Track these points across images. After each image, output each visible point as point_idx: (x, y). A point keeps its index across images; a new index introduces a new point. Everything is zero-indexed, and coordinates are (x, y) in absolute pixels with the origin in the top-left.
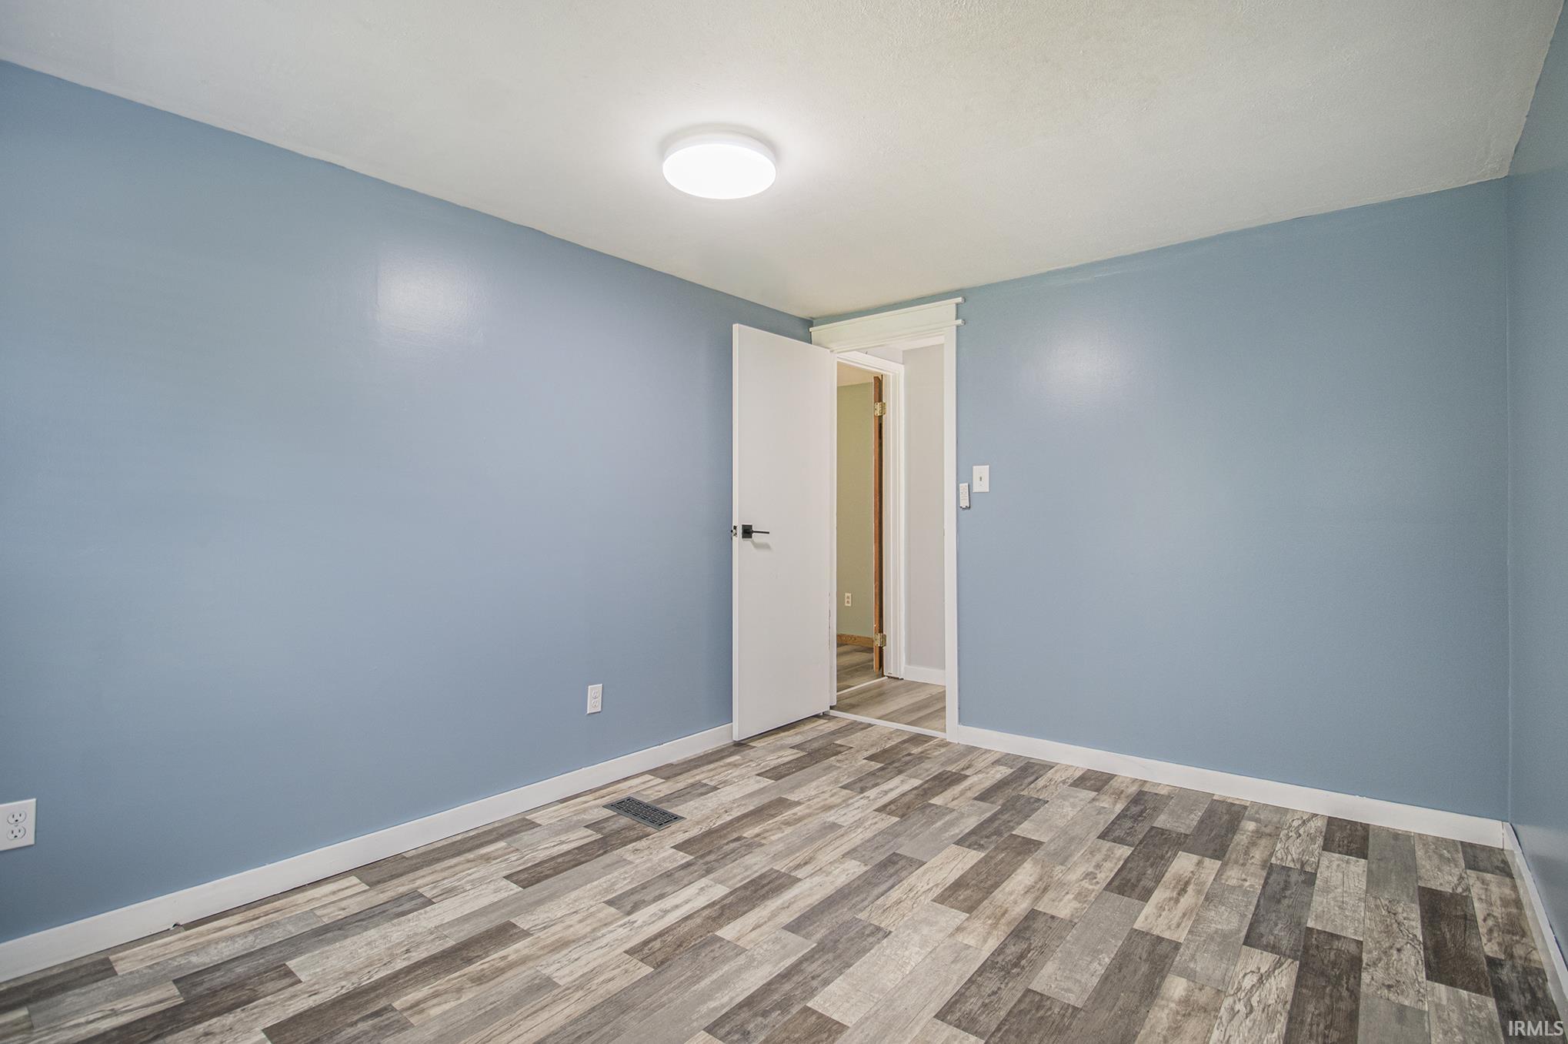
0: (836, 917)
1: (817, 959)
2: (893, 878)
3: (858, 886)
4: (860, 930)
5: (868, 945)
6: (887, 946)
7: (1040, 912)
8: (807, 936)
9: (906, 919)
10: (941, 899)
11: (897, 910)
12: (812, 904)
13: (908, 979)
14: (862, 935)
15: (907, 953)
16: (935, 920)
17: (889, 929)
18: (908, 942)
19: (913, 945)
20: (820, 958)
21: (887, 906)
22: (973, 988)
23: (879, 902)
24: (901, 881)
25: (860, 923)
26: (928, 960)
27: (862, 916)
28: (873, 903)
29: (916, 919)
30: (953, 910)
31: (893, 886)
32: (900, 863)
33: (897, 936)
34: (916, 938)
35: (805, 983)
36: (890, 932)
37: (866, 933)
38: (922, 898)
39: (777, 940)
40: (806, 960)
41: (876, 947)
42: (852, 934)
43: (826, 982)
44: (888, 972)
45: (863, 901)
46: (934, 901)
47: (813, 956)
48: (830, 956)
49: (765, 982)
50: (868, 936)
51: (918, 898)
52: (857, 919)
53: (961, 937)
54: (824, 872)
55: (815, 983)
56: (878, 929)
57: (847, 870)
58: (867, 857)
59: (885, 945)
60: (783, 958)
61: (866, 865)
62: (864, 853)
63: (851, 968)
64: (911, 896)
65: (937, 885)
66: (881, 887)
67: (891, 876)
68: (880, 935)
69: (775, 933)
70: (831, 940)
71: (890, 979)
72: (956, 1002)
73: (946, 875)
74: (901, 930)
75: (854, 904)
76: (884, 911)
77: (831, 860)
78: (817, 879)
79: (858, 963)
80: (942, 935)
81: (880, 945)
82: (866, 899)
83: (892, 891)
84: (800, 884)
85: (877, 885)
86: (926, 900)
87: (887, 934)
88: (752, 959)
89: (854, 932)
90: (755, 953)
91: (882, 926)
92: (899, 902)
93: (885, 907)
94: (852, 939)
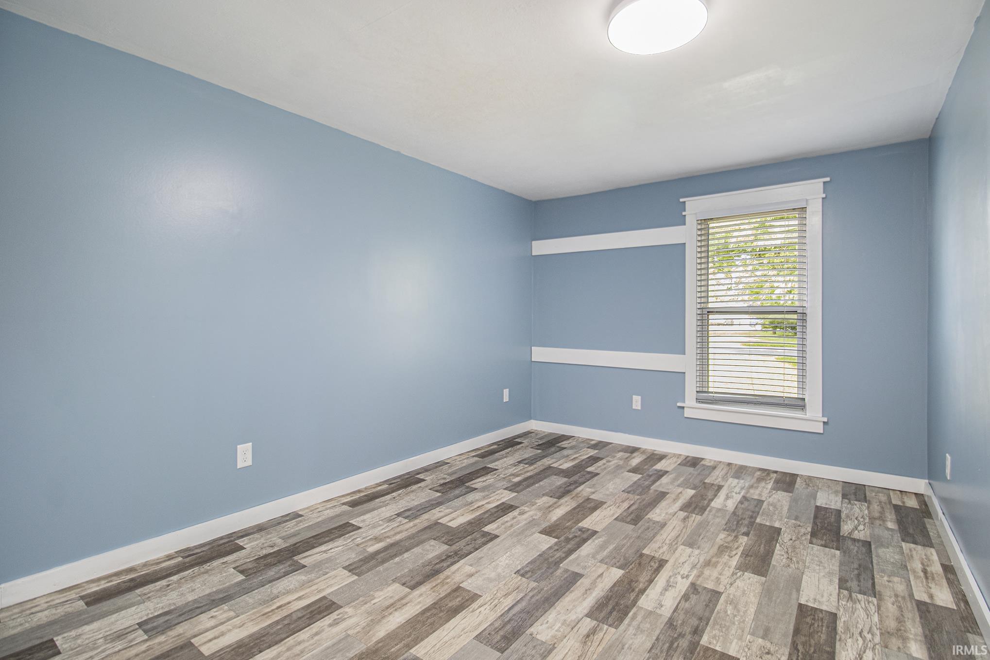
0: (550, 583)
1: (557, 558)
2: (508, 619)
3: (537, 610)
4: (534, 575)
5: (529, 566)
6: (518, 565)
7: (408, 588)
8: (566, 571)
9: (504, 582)
10: (475, 597)
11: (509, 588)
12: (571, 592)
13: (509, 550)
14: (533, 571)
15: (507, 561)
16: (485, 581)
17: (516, 575)
18: (505, 568)
19: (503, 566)
20: (556, 559)
21: (515, 592)
22: (477, 547)
23: (522, 595)
24: (501, 616)
25: (534, 579)
26: (496, 558)
27: (534, 584)
28: (526, 595)
29: (497, 582)
30: (469, 589)
31: (510, 609)
32: (499, 637)
33: (511, 571)
34: (499, 570)
35: (561, 547)
36: (515, 573)
37: (530, 573)
38: (489, 598)
39: (585, 568)
40: (563, 558)
41: (525, 564)
42: (539, 572)
43: (550, 548)
44: (519, 553)
45: (533, 596)
46: (480, 596)
47: (560, 559)
48: (550, 560)
49: (581, 548)
50: (529, 571)
51: (491, 599)
52: (537, 582)
53: (472, 570)
54: (568, 625)
55: (556, 548)
56: (523, 575)
57: (548, 628)
58: (531, 645)
59: (519, 566)
60: (577, 559)
61: (531, 635)
62: (534, 652)
63: (538, 554)
64: (497, 601)
65: (473, 611)
66: (519, 609)
67: (509, 621)
68: (522, 572)
69: (587, 572)
70: (552, 568)
71: (518, 550)
72: (488, 541)
73: (462, 622)
74: (508, 575)
75: (539, 593)
76: (518, 588)
77: (565, 640)
78: (573, 617)
79: (535, 556)
80: (483, 572)
81: (522, 566)
82: (531, 598)
83: (511, 605)
84: (586, 612)
85: (522, 611)
86: (486, 597)
87: (517, 572)
88: (594, 557)
89: (538, 574)
90: (593, 561)
91: (520, 577)
92: (506, 595)
93: (517, 591)
94: (539, 569)
